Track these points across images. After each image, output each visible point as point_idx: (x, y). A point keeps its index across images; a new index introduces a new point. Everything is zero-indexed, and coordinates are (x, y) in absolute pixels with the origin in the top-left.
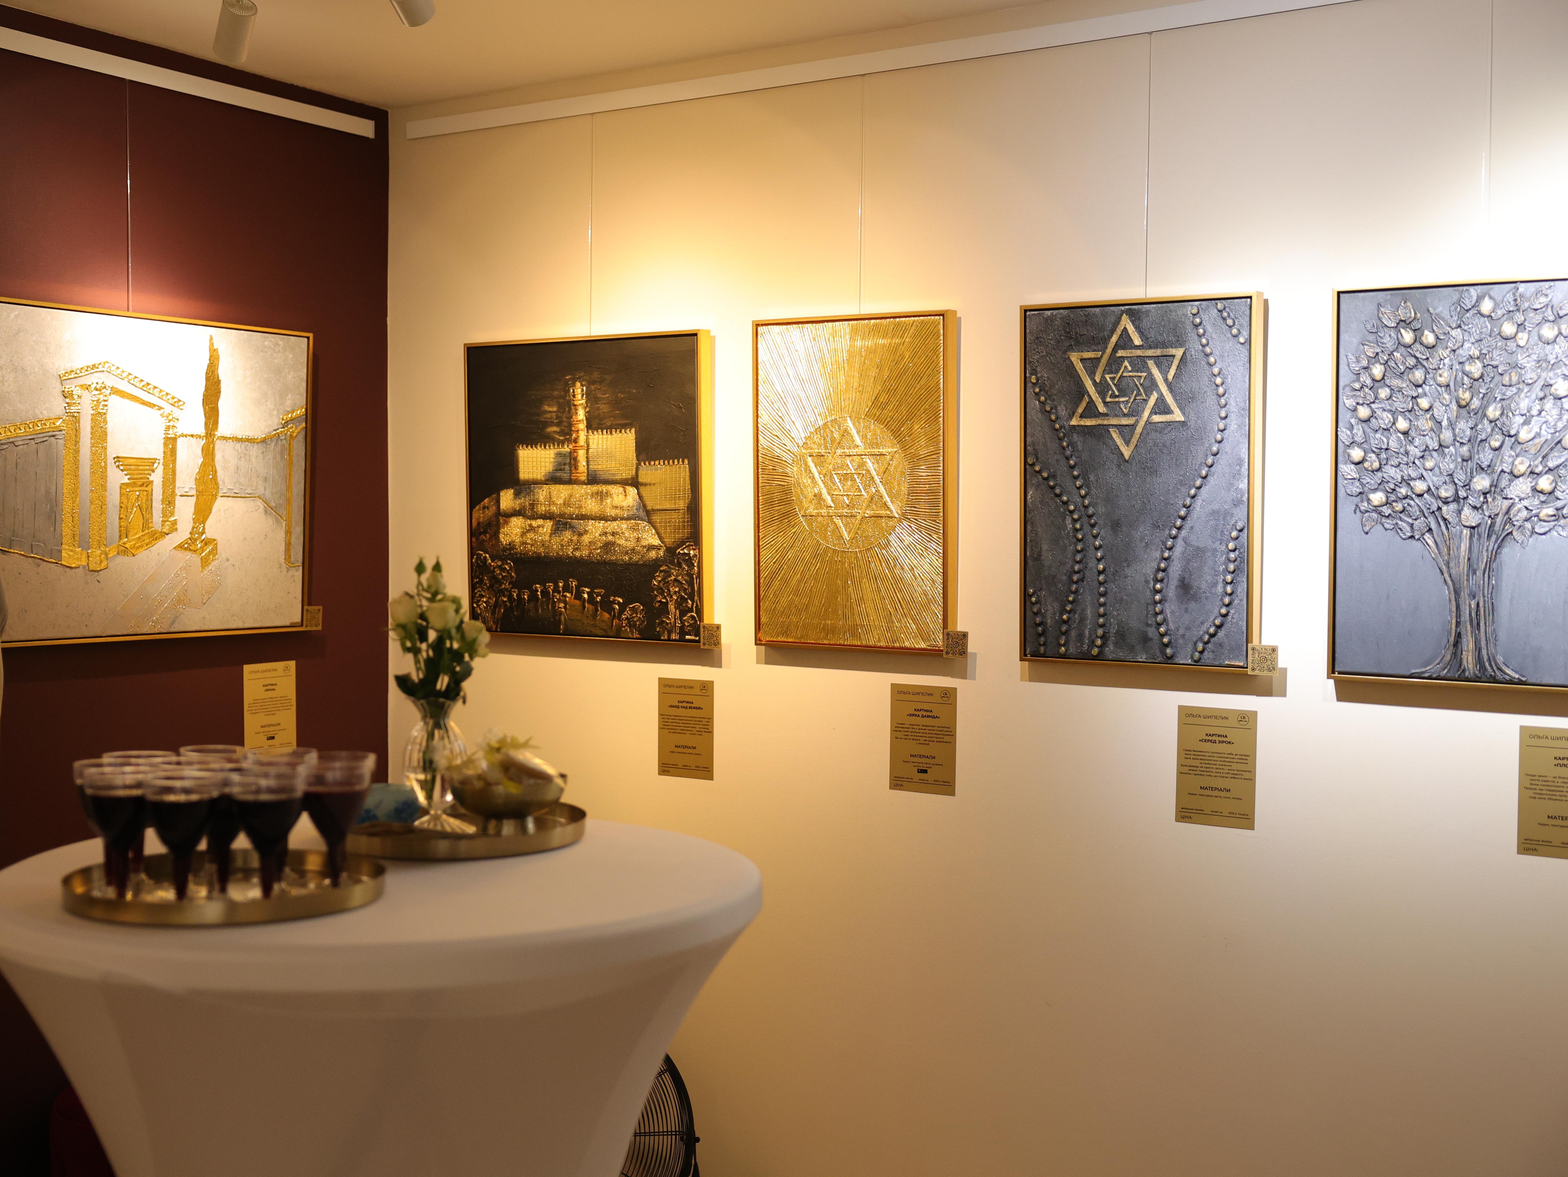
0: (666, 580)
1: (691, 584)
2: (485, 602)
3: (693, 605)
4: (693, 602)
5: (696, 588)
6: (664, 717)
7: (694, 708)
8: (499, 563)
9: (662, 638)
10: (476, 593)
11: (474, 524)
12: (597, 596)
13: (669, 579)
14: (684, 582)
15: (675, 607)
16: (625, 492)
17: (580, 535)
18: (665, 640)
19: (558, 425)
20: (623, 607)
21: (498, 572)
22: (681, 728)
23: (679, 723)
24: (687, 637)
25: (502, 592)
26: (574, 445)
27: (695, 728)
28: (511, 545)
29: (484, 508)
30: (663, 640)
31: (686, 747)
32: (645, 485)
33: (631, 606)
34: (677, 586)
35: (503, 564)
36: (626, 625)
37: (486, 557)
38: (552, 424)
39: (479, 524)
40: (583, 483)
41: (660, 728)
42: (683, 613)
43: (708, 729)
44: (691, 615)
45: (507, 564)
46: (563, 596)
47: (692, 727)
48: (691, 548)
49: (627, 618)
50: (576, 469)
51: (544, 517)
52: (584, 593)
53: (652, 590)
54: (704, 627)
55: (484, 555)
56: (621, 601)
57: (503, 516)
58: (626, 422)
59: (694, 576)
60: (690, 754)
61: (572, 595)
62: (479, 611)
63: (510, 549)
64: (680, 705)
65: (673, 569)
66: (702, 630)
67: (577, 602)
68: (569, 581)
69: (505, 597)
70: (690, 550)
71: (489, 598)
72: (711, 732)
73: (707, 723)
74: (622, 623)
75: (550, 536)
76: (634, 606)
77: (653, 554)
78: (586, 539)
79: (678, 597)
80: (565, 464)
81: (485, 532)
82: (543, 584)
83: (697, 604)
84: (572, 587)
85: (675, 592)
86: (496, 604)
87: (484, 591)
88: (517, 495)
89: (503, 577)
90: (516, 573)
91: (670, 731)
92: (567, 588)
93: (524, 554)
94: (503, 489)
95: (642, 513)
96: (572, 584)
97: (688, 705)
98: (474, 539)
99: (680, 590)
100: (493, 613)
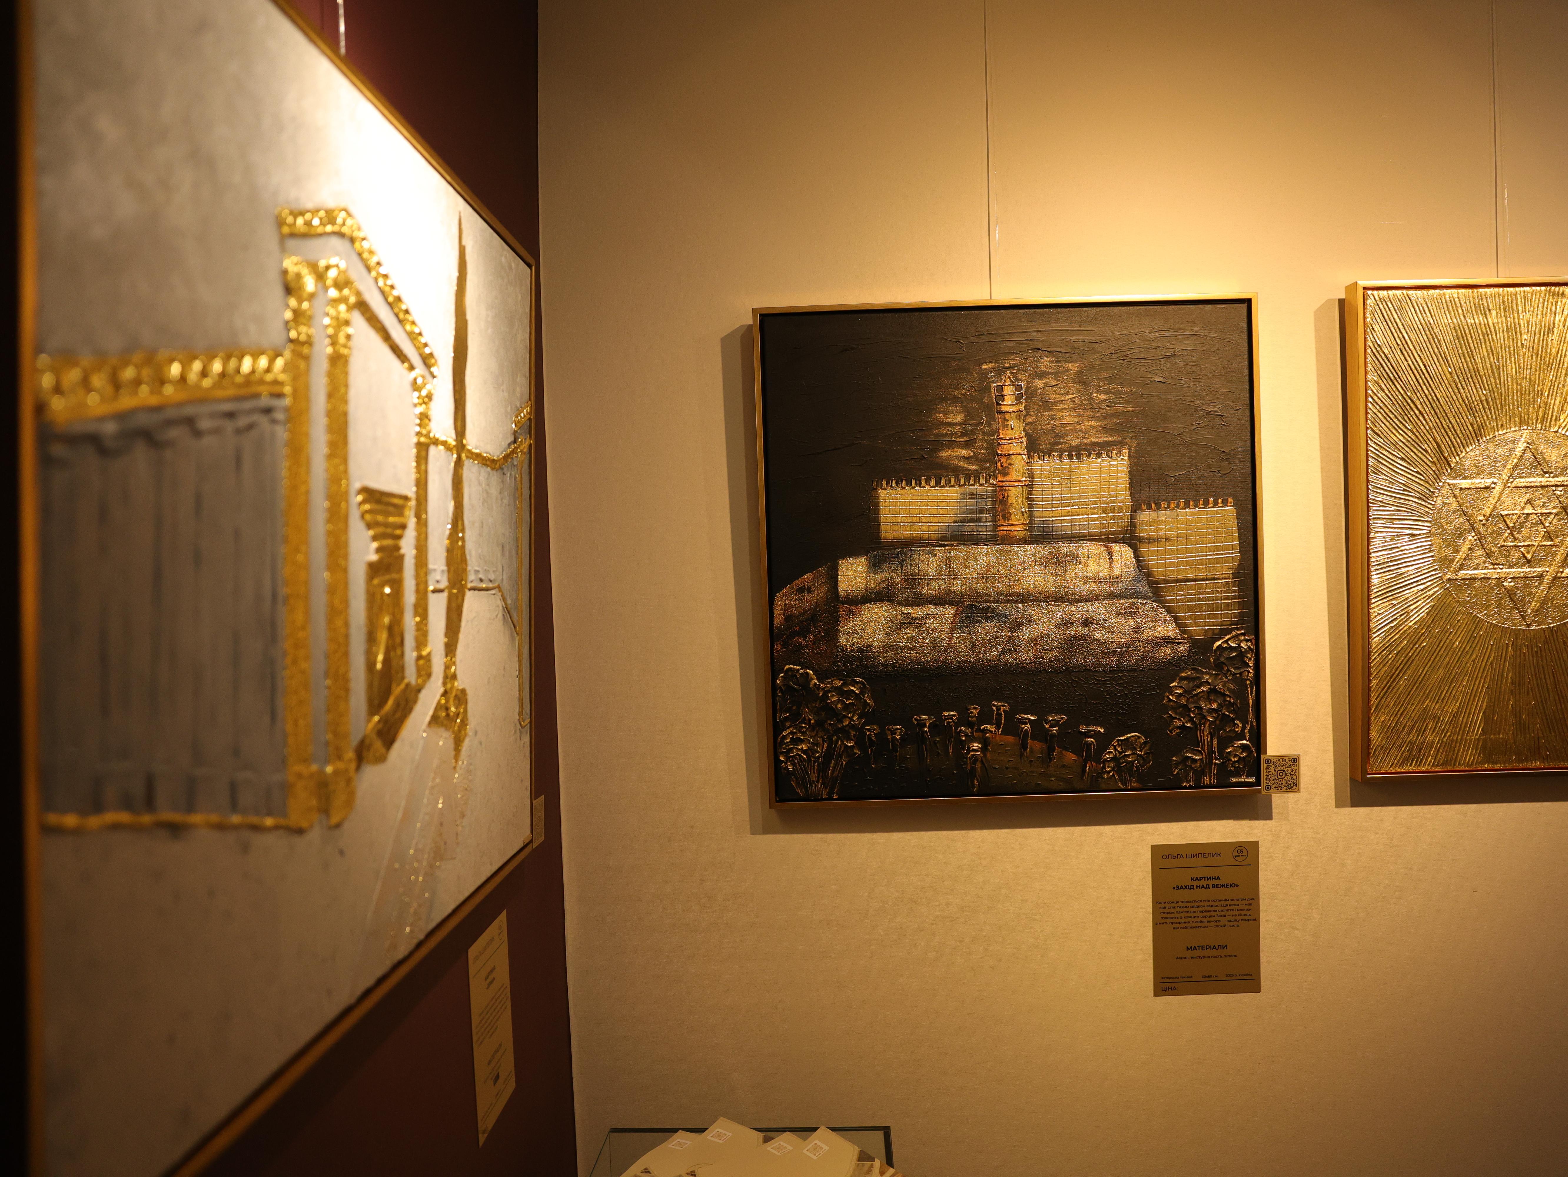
0: (1194, 692)
1: (1240, 693)
2: (804, 752)
3: (1244, 728)
4: (1245, 723)
5: (1251, 702)
6: (1163, 905)
7: (1223, 886)
8: (839, 683)
9: (1185, 784)
10: (784, 737)
11: (779, 618)
12: (1051, 726)
13: (1199, 690)
14: (1228, 693)
15: (1210, 733)
16: (1110, 554)
17: (1016, 626)
18: (1190, 787)
19: (966, 445)
20: (1104, 742)
21: (835, 699)
22: (1199, 919)
23: (1194, 912)
24: (1234, 780)
25: (844, 733)
26: (1000, 478)
27: (1225, 916)
28: (865, 650)
29: (801, 590)
30: (1185, 788)
31: (1208, 947)
32: (1149, 541)
33: (1122, 738)
34: (1215, 701)
35: (845, 684)
36: (1113, 769)
37: (807, 673)
38: (952, 444)
39: (788, 618)
40: (1025, 541)
41: (1156, 924)
42: (1224, 742)
43: (1250, 915)
44: (1243, 745)
45: (854, 683)
46: (979, 730)
47: (1219, 916)
48: (1242, 638)
49: (1114, 759)
50: (1006, 517)
51: (937, 601)
52: (1025, 723)
53: (1165, 709)
54: (1268, 761)
55: (802, 671)
56: (1102, 731)
57: (842, 603)
58: (1110, 439)
59: (1248, 682)
60: (1215, 957)
61: (998, 727)
62: (790, 768)
63: (860, 659)
64: (1195, 883)
65: (1206, 673)
66: (1263, 766)
67: (1010, 739)
68: (991, 705)
69: (849, 739)
70: (1241, 641)
71: (816, 744)
72: (1256, 920)
73: (1250, 907)
74: (1104, 767)
75: (952, 632)
76: (1128, 739)
77: (1166, 652)
78: (1026, 634)
79: (1216, 718)
80: (981, 511)
81: (804, 632)
82: (935, 711)
83: (1252, 726)
84: (999, 715)
85: (1211, 711)
86: (828, 756)
87: (804, 733)
88: (875, 566)
89: (846, 707)
90: (872, 698)
91: (1175, 926)
92: (986, 716)
93: (893, 666)
94: (843, 557)
95: (1145, 588)
96: (998, 709)
97: (1210, 882)
98: (778, 646)
99: (1220, 705)
100: (823, 769)
